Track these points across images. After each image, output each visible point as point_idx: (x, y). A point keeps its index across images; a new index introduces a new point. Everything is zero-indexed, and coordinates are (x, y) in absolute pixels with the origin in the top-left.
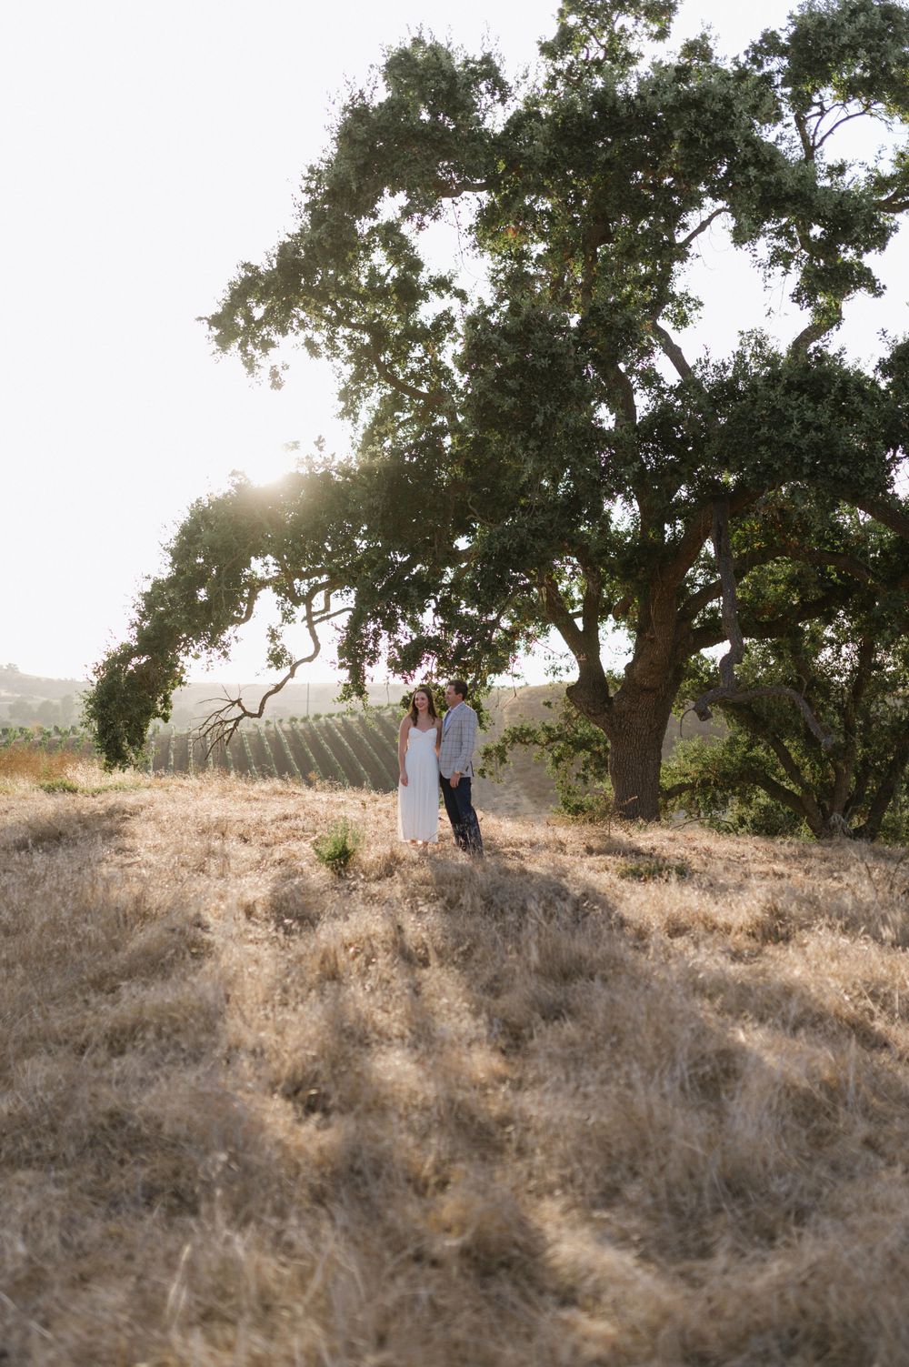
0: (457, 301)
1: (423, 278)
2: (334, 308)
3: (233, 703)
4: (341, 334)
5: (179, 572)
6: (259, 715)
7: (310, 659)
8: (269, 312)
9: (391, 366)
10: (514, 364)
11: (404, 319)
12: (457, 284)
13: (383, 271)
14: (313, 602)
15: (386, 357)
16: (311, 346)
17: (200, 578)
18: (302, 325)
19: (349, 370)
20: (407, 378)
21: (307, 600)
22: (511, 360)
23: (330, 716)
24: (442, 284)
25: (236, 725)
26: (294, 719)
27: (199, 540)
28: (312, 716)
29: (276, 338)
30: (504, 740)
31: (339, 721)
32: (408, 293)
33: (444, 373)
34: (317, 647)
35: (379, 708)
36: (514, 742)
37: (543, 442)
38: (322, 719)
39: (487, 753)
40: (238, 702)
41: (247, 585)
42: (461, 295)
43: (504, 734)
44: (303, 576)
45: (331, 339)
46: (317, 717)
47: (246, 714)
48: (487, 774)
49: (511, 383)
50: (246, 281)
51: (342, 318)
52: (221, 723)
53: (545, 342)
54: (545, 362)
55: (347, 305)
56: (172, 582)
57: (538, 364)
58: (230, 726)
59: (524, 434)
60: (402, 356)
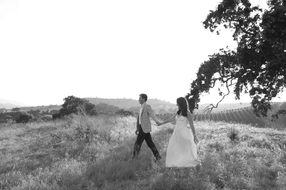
0: (260, 11)
1: (251, 7)
2: (231, 17)
3: (211, 105)
4: (232, 23)
5: (198, 77)
6: (217, 107)
7: (228, 94)
8: (216, 20)
9: (244, 28)
10: (275, 22)
11: (247, 17)
12: (259, 8)
13: (241, 8)
14: (228, 82)
15: (243, 27)
16: (225, 26)
17: (203, 79)
18: (224, 22)
19: (234, 30)
20: (248, 30)
21: (226, 81)
22: (274, 21)
23: (236, 110)
24: (256, 8)
25: (212, 109)
26: (227, 111)
27: (202, 71)
28: (231, 110)
29: (218, 25)
30: (277, 113)
31: (238, 111)
32: (247, 11)
33: (257, 28)
34: (229, 92)
35: (247, 108)
36: (280, 113)
37: (284, 39)
38: (234, 111)
39: (273, 116)
40: (212, 104)
41: (213, 80)
42: (261, 10)
43: (277, 112)
44: (225, 77)
45: (230, 24)
46: (233, 110)
47: (214, 107)
48: (273, 121)
49: (274, 27)
50: (211, 14)
51: (232, 19)
52: (208, 109)
53: (283, 16)
54: (283, 20)
55: (234, 16)
56: (197, 80)
57: (281, 21)
58: (210, 110)
59: (279, 38)
60: (246, 26)
